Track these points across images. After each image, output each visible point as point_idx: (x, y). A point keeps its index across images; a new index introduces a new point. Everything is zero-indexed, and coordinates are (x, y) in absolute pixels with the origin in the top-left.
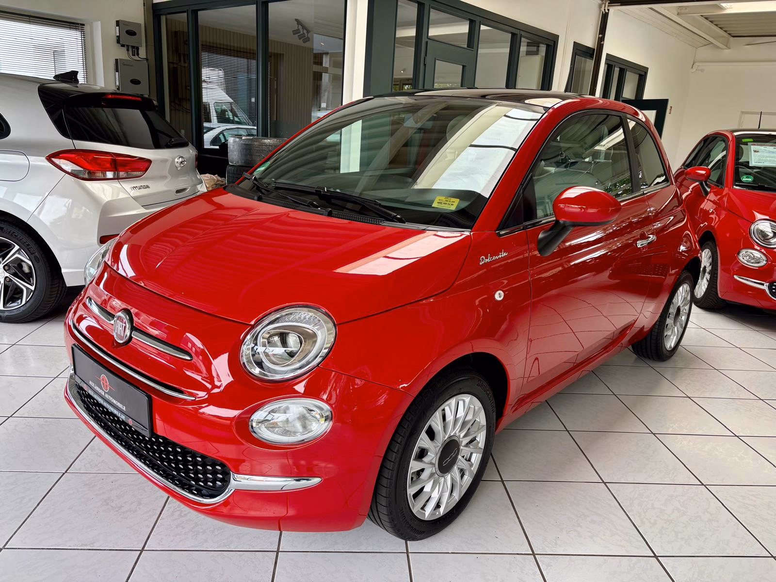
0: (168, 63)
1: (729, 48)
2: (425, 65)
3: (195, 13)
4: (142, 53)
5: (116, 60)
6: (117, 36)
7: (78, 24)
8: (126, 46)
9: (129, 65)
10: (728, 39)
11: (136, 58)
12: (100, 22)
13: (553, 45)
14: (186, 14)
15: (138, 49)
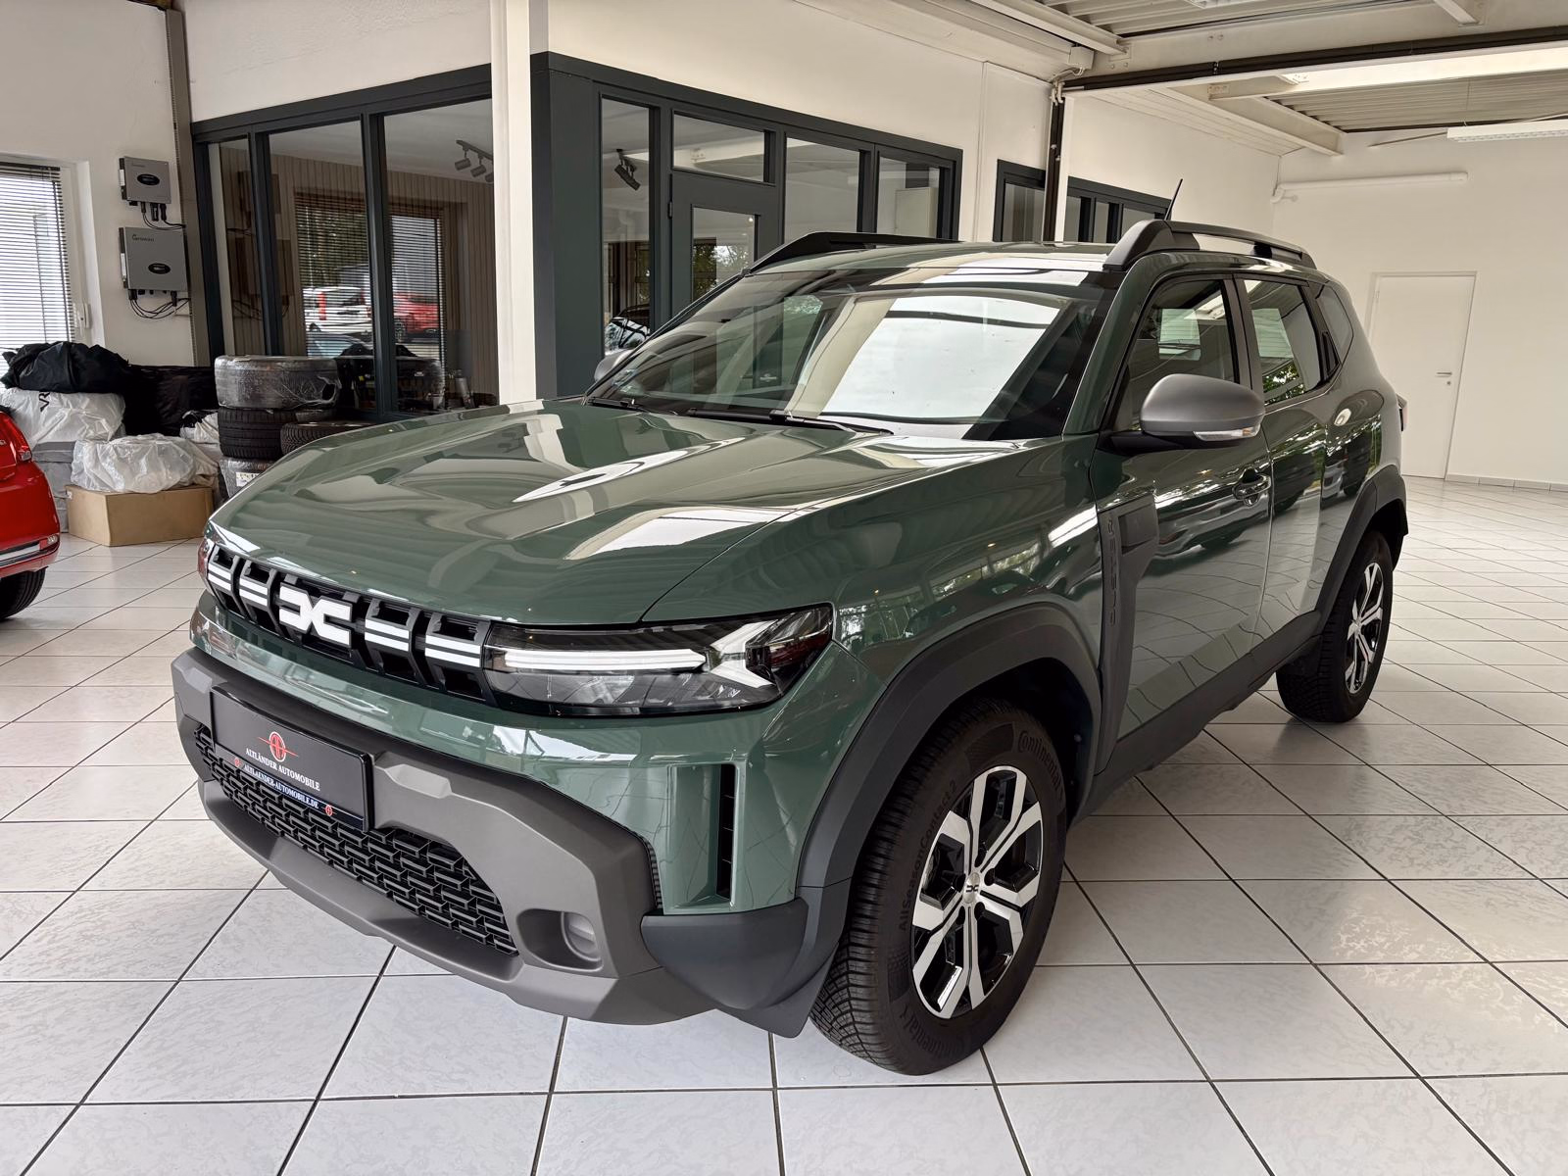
0: (227, 230)
1: (1341, 153)
2: (670, 218)
3: (262, 139)
4: (174, 214)
5: (121, 230)
6: (123, 188)
7: (47, 168)
8: (139, 204)
9: (145, 239)
10: (1337, 138)
11: (160, 224)
12: (87, 163)
13: (951, 166)
14: (246, 140)
15: (163, 207)
